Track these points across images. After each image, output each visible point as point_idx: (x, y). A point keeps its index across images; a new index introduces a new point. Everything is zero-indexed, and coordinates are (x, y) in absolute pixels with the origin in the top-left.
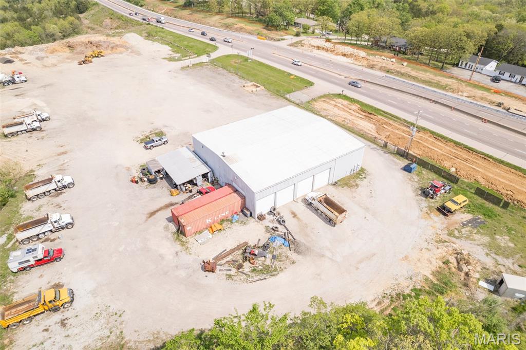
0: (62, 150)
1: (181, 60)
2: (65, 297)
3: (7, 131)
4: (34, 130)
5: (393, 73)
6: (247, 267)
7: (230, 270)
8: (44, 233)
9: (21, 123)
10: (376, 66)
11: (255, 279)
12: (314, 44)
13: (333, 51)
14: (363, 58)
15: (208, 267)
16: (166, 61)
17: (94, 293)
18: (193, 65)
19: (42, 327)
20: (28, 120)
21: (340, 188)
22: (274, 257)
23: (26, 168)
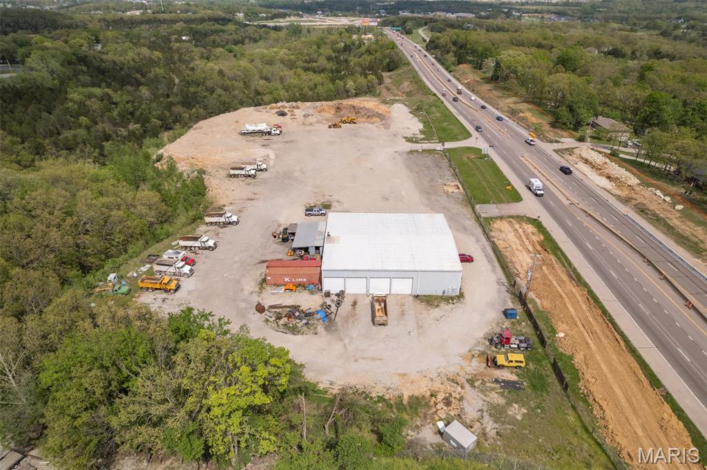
0: (253, 197)
1: (418, 143)
2: (173, 285)
3: (232, 172)
4: (249, 176)
5: (647, 214)
6: (284, 320)
7: (271, 317)
8: (195, 247)
9: (242, 169)
10: (633, 201)
11: (280, 330)
12: (583, 156)
13: (600, 169)
14: (628, 186)
15: (260, 309)
16: (404, 140)
17: (190, 292)
18: (423, 151)
19: (155, 297)
20: (249, 167)
21: (418, 301)
22: (307, 324)
23: (222, 202)
